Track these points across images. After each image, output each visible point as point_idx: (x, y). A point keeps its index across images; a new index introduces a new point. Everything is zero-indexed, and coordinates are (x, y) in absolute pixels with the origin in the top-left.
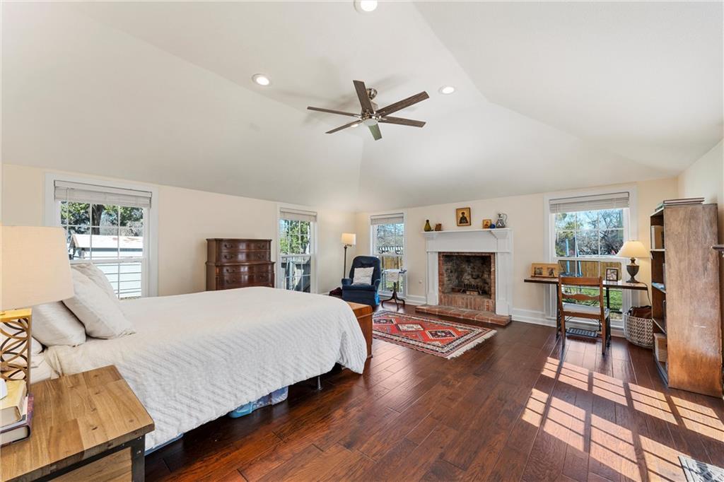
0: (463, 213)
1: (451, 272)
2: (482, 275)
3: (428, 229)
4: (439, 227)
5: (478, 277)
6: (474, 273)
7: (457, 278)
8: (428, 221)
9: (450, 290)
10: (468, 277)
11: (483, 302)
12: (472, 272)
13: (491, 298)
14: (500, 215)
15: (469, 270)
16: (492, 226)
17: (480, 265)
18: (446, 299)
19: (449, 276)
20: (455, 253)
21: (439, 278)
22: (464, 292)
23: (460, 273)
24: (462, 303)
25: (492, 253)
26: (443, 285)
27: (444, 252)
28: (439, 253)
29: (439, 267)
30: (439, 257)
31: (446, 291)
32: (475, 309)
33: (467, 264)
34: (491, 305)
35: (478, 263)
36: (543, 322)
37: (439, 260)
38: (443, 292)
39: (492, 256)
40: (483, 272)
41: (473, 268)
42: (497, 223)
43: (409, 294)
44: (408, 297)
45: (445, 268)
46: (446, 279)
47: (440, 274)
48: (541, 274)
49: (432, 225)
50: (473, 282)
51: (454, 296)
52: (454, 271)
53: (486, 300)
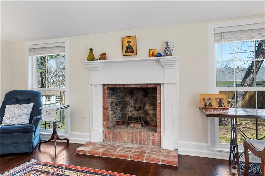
0: (129, 42)
1: (116, 105)
2: (144, 107)
3: (91, 58)
4: (103, 57)
5: (140, 108)
6: (137, 106)
7: (121, 110)
8: (91, 50)
9: (115, 123)
10: (131, 110)
11: (149, 136)
12: (134, 104)
13: (156, 132)
14: (167, 43)
15: (132, 102)
16: (159, 55)
17: (142, 97)
18: (111, 135)
19: (113, 110)
20: (120, 85)
21: (104, 113)
22: (129, 124)
23: (124, 106)
24: (128, 138)
25: (158, 84)
26: (108, 119)
27: (108, 85)
28: (104, 85)
29: (104, 100)
30: (104, 90)
31: (111, 125)
32: (140, 143)
33: (130, 96)
34: (157, 138)
35: (141, 96)
36: (209, 154)
37: (104, 93)
38: (108, 127)
39: (158, 87)
40: (145, 104)
41: (136, 100)
42: (165, 51)
43: (71, 131)
44: (70, 135)
45: (110, 101)
46: (111, 113)
47: (105, 108)
48: (210, 105)
49: (97, 54)
50: (136, 114)
51: (119, 130)
52: (118, 104)
53: (151, 134)
